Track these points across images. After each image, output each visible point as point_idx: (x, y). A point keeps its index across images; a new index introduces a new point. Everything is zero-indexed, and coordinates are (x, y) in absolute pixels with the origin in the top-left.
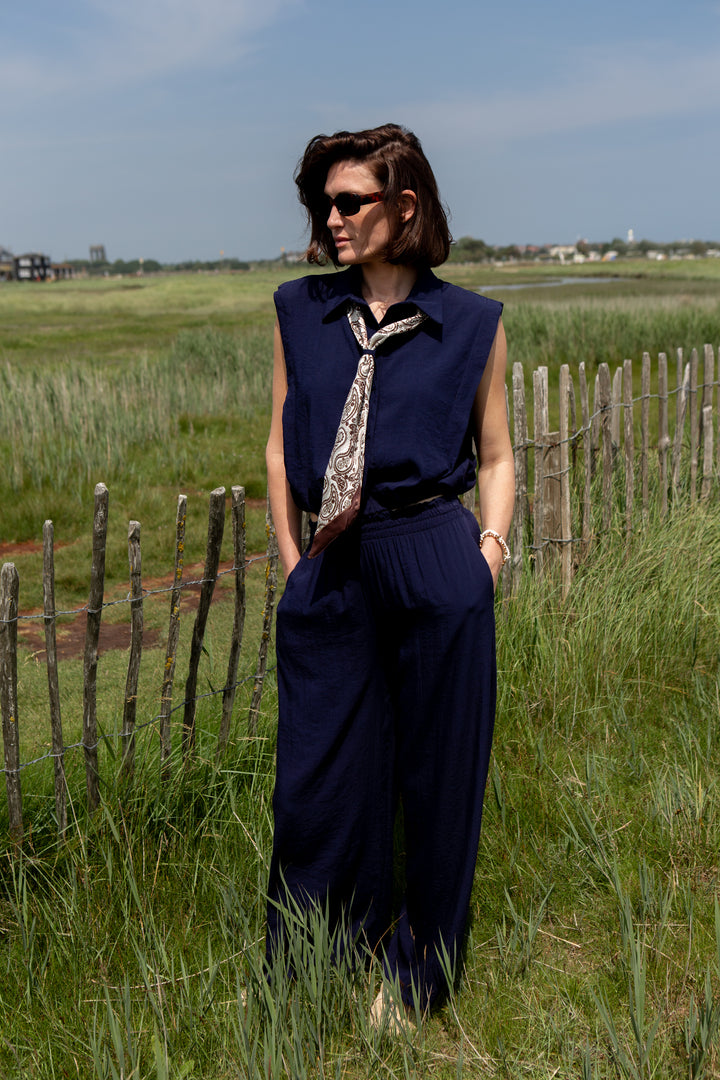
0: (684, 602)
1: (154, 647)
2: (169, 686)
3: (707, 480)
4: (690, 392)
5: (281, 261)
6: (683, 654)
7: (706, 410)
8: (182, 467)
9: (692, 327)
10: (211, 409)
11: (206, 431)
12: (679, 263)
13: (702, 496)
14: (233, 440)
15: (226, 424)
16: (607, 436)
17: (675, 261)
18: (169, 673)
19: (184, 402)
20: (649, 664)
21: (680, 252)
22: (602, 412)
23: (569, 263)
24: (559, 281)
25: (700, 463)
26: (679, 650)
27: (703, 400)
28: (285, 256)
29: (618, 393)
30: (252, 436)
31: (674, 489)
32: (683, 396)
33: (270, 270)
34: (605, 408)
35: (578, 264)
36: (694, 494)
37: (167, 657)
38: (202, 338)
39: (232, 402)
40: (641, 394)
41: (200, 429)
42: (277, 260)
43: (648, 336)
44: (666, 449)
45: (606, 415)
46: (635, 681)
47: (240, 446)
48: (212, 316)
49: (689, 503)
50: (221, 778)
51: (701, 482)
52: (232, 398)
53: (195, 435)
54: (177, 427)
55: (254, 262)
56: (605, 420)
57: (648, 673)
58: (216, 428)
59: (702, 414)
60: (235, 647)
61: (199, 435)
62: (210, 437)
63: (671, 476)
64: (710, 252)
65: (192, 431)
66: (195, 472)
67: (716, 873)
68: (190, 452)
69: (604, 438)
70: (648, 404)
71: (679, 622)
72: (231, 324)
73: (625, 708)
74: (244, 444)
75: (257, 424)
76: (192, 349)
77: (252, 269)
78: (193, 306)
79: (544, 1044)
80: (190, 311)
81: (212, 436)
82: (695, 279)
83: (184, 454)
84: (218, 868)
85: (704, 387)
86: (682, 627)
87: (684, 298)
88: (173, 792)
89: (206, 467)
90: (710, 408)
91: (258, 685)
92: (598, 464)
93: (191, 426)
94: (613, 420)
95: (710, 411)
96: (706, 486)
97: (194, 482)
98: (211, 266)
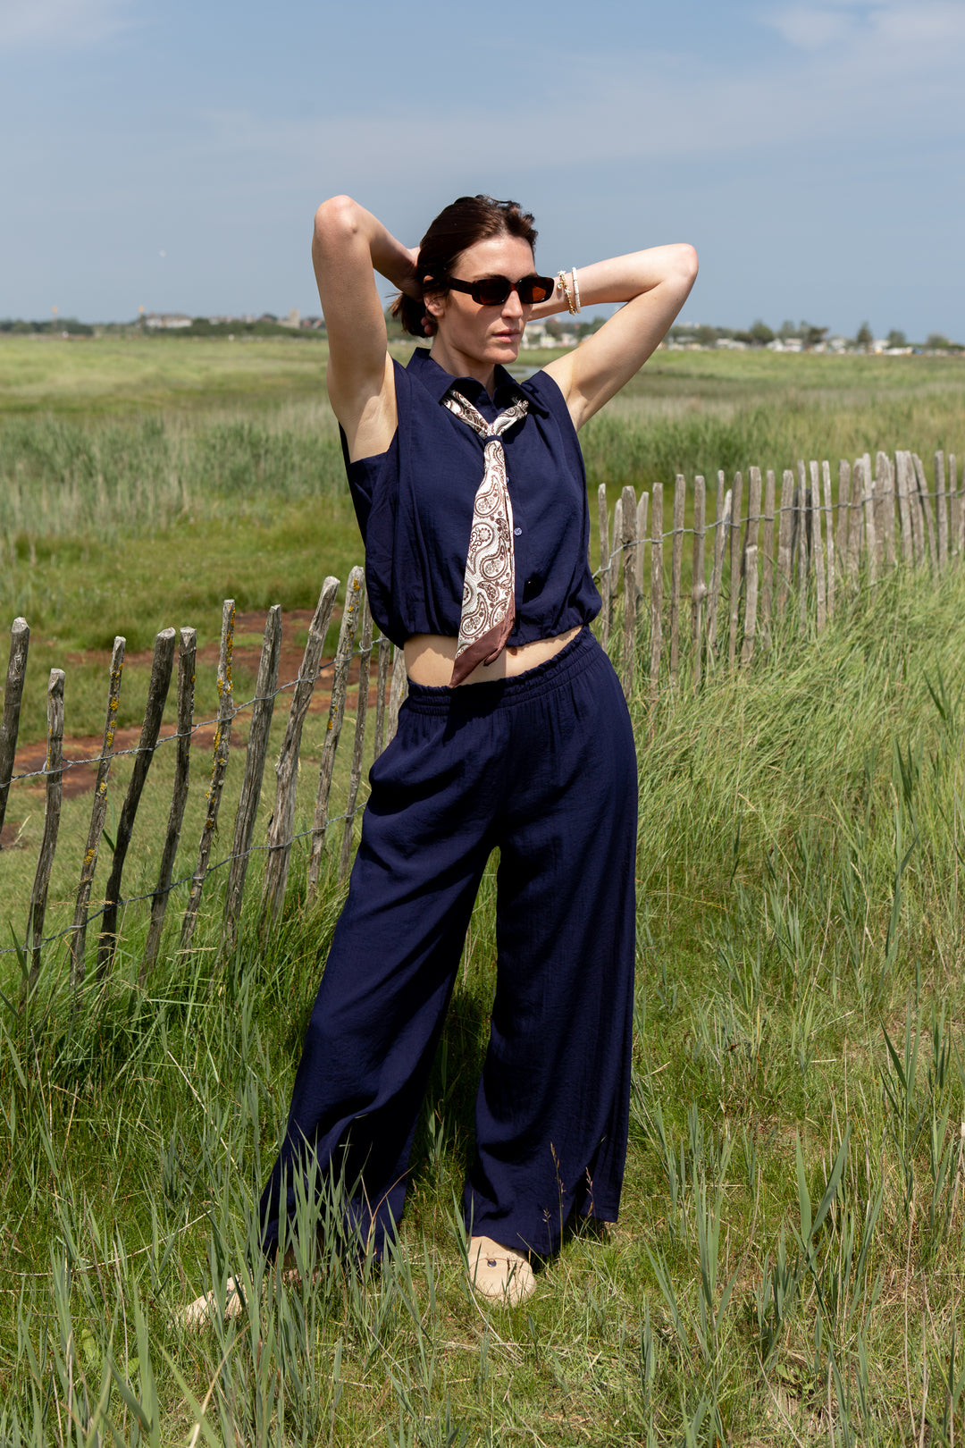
0: (722, 794)
1: (12, 847)
2: (87, 887)
3: (749, 640)
4: (732, 527)
5: (138, 326)
6: (719, 861)
7: (750, 550)
8: (25, 606)
9: (704, 441)
10: (58, 528)
11: (53, 558)
12: (681, 355)
13: (743, 661)
14: (92, 572)
15: (81, 549)
16: (630, 581)
17: (675, 351)
18: (88, 870)
19: (19, 516)
20: (679, 871)
21: (682, 339)
22: (625, 548)
23: (534, 347)
24: (523, 372)
25: (741, 617)
26: (715, 855)
27: (747, 538)
28: (143, 319)
29: (642, 526)
30: (119, 566)
31: (709, 649)
32: (723, 533)
33: (123, 337)
34: (628, 543)
35: (546, 349)
36: (733, 658)
37: (87, 849)
38: (39, 431)
39: (86, 520)
40: (672, 528)
41: (44, 554)
42: (133, 324)
43: (648, 451)
44: (701, 599)
45: (630, 553)
46: (660, 893)
47: (103, 580)
48: (46, 399)
49: (726, 669)
50: (146, 1009)
51: (741, 644)
52: (87, 514)
53: (38, 563)
54: (14, 552)
55: (100, 326)
56: (629, 559)
57: (679, 882)
58: (67, 555)
59: (744, 555)
60: (172, 837)
61: (43, 565)
62: (58, 567)
63: (705, 634)
64: (722, 342)
65: (33, 559)
66: (44, 614)
67: (775, 1123)
68: (35, 587)
69: (626, 582)
70: (680, 540)
71: (716, 820)
72: (74, 411)
73: (650, 925)
74: (108, 577)
75: (122, 552)
76: (26, 444)
77: (98, 335)
78: (18, 383)
79: (580, 1325)
80: (15, 390)
81: (62, 565)
82: (702, 377)
83: (28, 590)
84: (147, 1123)
85: (748, 521)
86: (718, 826)
87: (693, 401)
88: (89, 1024)
89: (58, 607)
90: (755, 548)
91: (196, 888)
92: (616, 616)
93: (33, 549)
94: (638, 559)
95: (755, 552)
96: (747, 647)
97: (42, 628)
98: (39, 328)
